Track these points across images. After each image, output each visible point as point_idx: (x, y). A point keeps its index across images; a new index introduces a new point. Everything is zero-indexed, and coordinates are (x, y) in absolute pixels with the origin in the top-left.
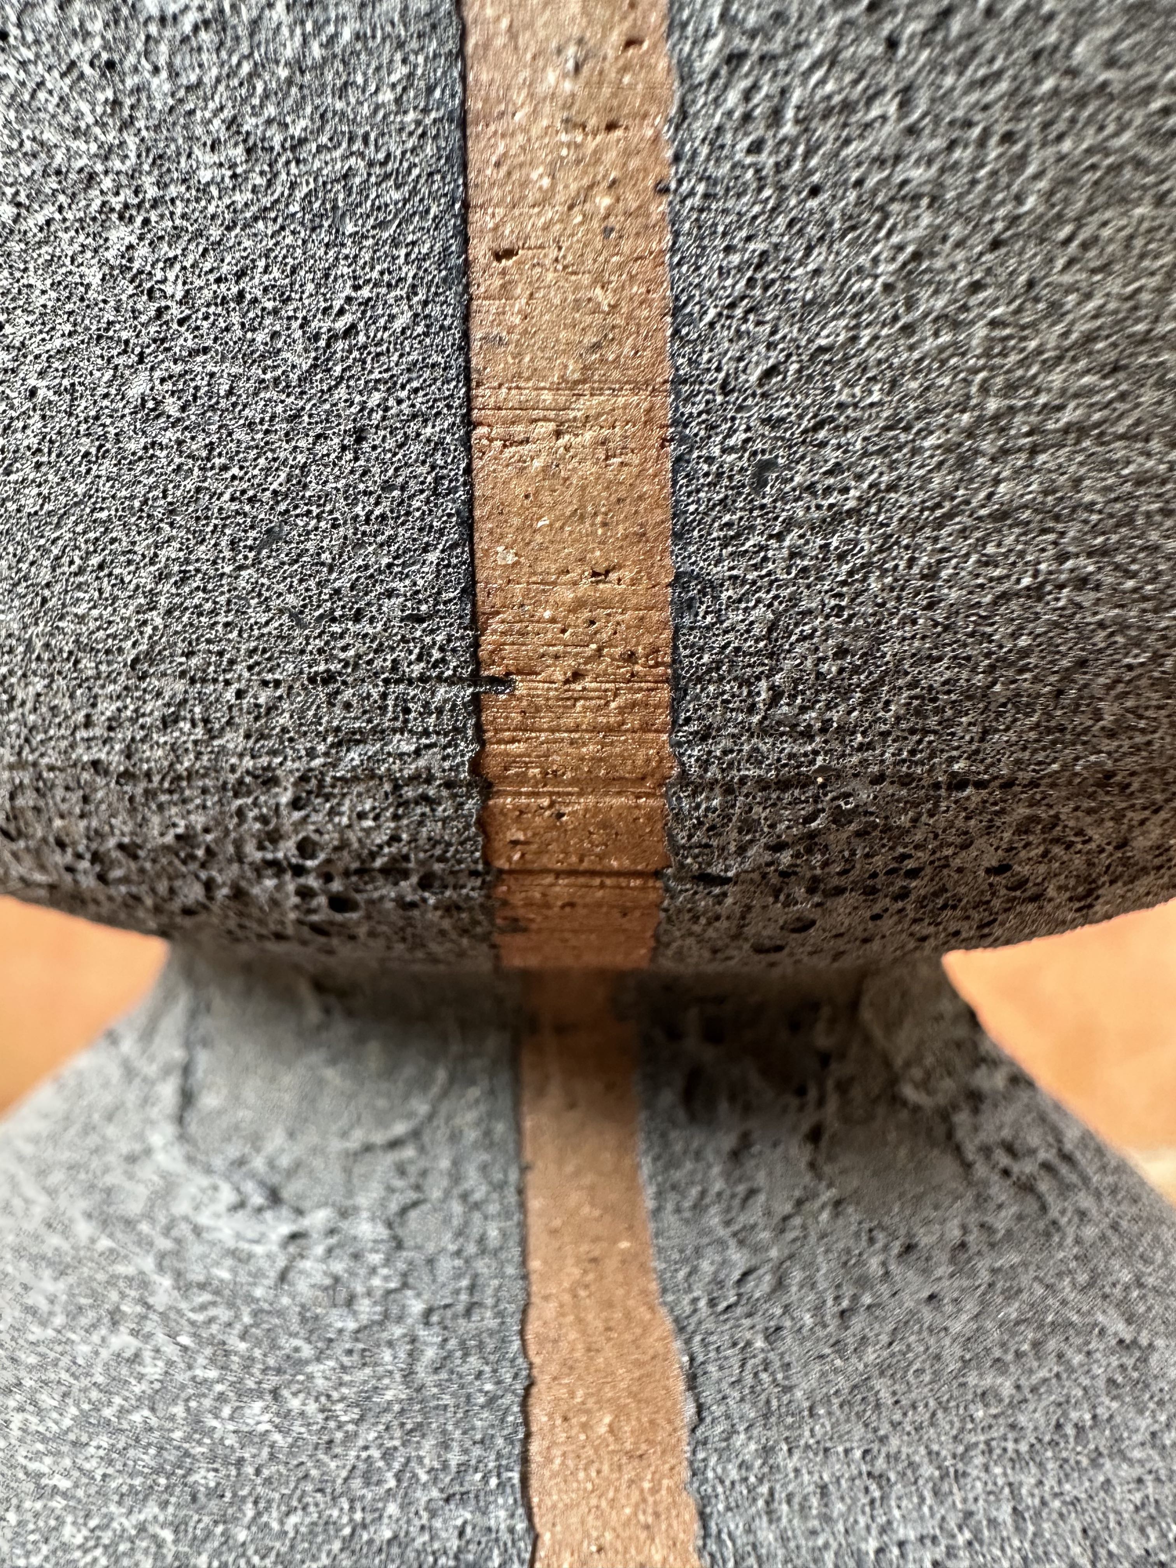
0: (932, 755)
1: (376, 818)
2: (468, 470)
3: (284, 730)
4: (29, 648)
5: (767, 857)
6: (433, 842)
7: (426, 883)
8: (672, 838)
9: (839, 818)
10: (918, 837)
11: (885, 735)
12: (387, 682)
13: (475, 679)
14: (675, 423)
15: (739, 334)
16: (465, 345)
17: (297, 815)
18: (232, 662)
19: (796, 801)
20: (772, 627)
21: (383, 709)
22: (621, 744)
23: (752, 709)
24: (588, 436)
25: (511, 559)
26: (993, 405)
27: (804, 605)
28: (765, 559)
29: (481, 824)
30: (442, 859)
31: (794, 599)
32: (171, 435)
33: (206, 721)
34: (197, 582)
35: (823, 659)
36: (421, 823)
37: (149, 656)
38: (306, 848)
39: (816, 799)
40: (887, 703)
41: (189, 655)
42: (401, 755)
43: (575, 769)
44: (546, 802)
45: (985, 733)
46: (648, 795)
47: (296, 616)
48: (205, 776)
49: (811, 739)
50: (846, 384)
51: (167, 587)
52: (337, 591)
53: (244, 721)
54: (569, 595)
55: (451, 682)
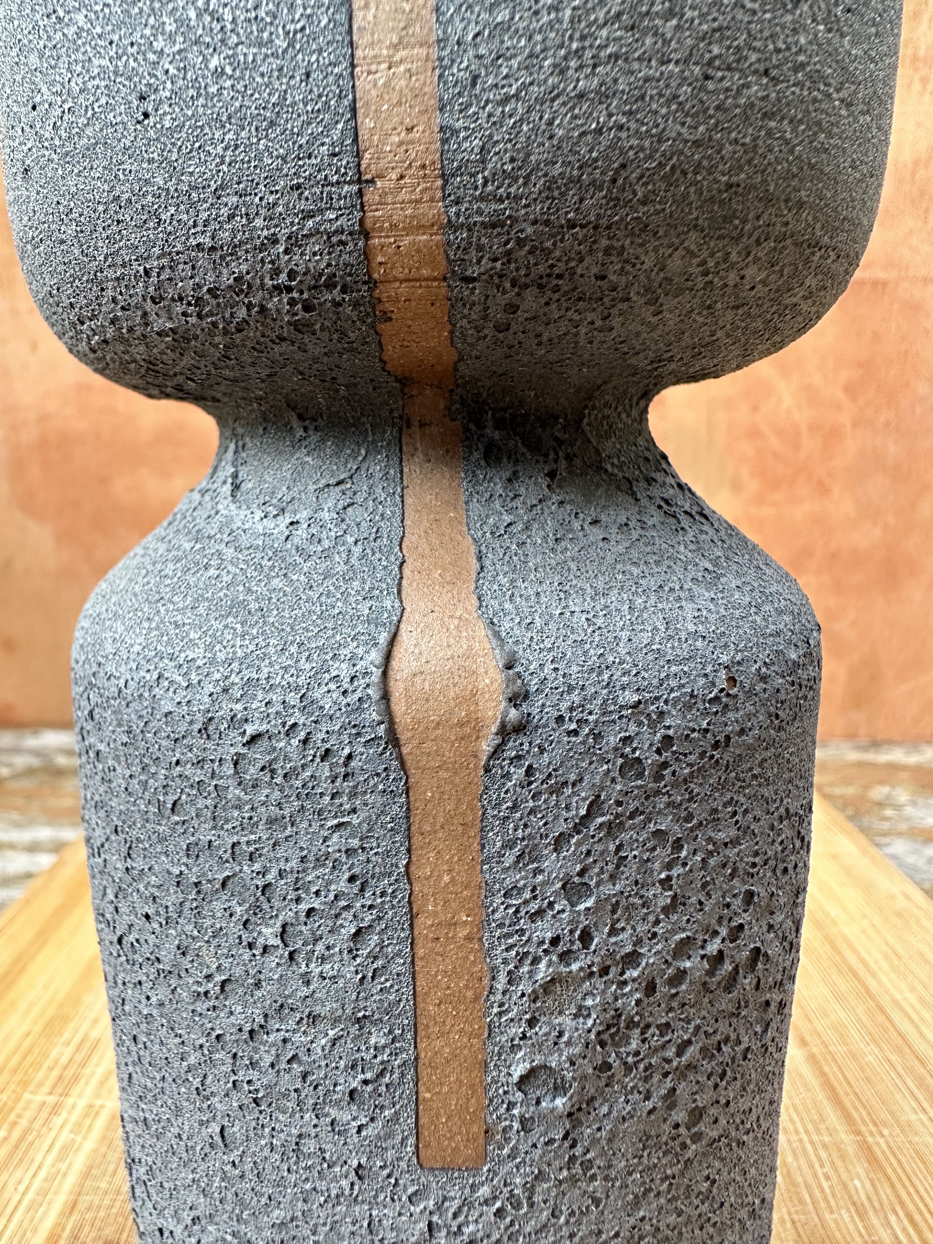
0: (558, 210)
1: (321, 255)
2: (353, 86)
3: (281, 214)
4: (168, 194)
5: (490, 265)
6: (346, 265)
7: (344, 291)
8: (447, 255)
9: (520, 243)
10: (557, 253)
11: (535, 200)
12: (323, 186)
13: (359, 181)
14: (438, 59)
15: (463, 19)
16: (350, 32)
17: (287, 257)
18: (257, 184)
19: (499, 234)
20: (482, 148)
21: (322, 199)
22: (423, 208)
23: (476, 188)
24: (402, 68)
25: (372, 125)
26: (575, 46)
27: (495, 138)
28: (478, 119)
29: (365, 253)
30: (350, 275)
31: (491, 136)
32: (228, 83)
33: (247, 215)
34: (242, 148)
35: (505, 164)
36: (340, 256)
37: (222, 187)
38: (292, 275)
39: (508, 234)
40: (535, 185)
41: (239, 183)
42: (330, 220)
43: (404, 222)
44: (392, 240)
45: (581, 200)
46: (436, 234)
47: (284, 159)
48: (247, 243)
49: (503, 202)
50: (511, 38)
51: (229, 153)
52: (301, 146)
53: (263, 212)
54: (397, 139)
55: (350, 183)
